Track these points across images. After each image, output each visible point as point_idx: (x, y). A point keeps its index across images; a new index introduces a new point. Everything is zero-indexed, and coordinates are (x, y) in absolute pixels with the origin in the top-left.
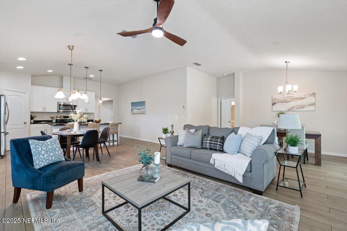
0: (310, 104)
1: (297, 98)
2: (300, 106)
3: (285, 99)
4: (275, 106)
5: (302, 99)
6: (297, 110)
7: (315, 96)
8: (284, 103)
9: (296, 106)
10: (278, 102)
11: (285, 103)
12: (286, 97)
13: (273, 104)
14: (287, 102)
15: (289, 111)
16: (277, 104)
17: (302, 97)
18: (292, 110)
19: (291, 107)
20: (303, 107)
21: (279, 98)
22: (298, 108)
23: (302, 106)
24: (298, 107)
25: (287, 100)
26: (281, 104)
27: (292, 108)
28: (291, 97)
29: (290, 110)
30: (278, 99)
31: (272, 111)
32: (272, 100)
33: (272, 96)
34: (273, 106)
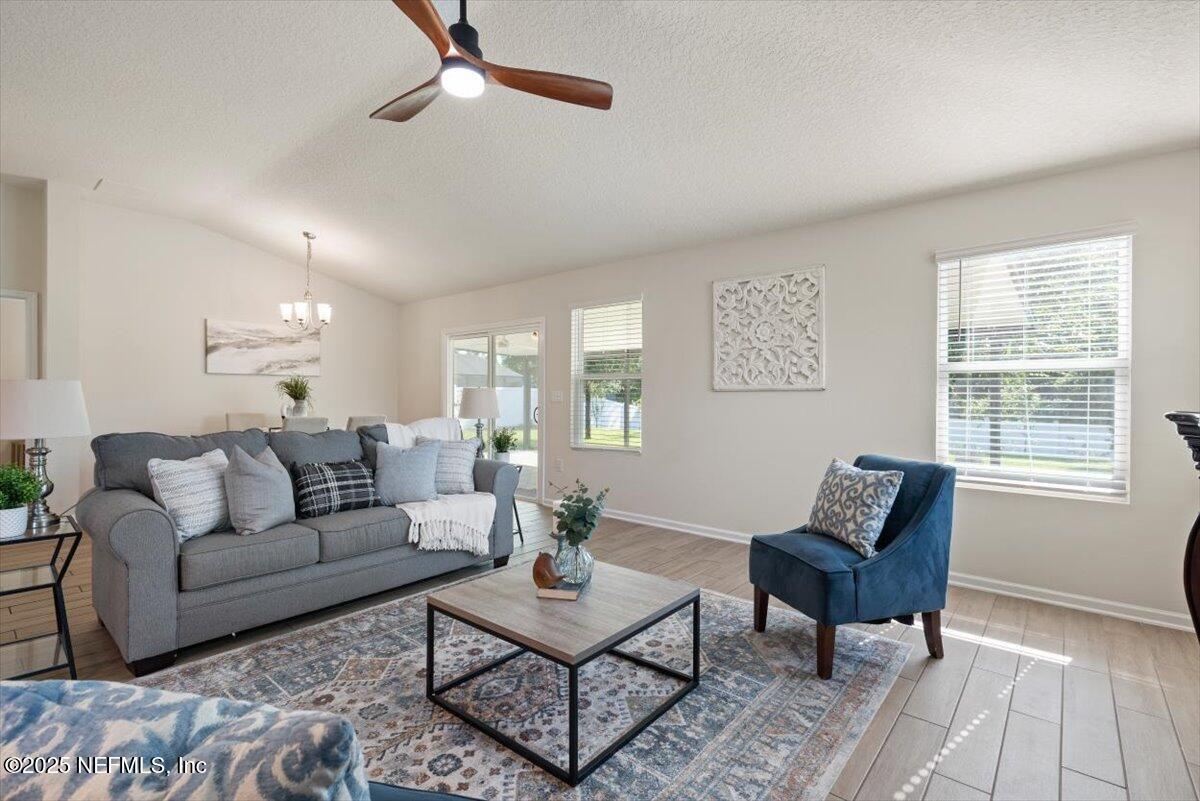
1: (281, 339)
2: (288, 361)
3: (246, 337)
4: (211, 357)
5: (293, 342)
6: (279, 373)
7: (319, 340)
8: (245, 349)
9: (279, 362)
10: (226, 345)
11: (249, 348)
12: (250, 331)
13: (208, 350)
14: (254, 347)
15: (258, 375)
16: (223, 350)
17: (292, 338)
18: (267, 372)
19: (265, 364)
20: (295, 366)
21: (228, 331)
22: (282, 368)
23: (292, 361)
25: (252, 341)
26: (235, 351)
27: (268, 366)
28: (264, 331)
29: (261, 370)
30: (226, 334)
31: (206, 372)
32: (206, 336)
33: (206, 321)
34: (209, 356)
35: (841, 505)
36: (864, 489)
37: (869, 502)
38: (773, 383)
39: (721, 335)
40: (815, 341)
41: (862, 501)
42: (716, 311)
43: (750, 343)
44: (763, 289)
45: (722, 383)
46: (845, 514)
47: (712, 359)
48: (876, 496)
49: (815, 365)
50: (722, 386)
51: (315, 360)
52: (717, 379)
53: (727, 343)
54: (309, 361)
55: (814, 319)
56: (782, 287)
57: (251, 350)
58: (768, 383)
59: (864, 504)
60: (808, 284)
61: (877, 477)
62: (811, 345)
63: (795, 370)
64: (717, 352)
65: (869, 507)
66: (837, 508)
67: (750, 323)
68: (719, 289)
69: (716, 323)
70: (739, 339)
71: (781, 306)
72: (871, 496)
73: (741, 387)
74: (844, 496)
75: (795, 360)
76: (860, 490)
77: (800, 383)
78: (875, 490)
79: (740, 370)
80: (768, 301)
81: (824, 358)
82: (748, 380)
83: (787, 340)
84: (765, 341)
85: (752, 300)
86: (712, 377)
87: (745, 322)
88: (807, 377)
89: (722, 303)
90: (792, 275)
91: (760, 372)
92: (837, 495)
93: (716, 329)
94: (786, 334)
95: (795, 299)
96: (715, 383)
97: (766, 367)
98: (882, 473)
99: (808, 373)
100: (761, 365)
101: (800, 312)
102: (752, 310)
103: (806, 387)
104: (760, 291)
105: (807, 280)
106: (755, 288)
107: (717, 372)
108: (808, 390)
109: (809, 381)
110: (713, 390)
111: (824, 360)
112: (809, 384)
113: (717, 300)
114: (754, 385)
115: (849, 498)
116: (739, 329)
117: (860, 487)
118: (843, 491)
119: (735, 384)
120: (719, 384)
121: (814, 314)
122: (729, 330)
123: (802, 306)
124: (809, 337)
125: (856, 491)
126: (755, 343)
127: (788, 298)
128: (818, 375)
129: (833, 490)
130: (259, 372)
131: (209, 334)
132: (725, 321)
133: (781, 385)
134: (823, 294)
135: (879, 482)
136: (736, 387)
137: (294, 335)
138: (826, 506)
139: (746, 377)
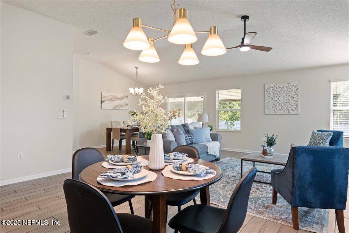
0: (126, 104)
1: (119, 98)
2: (121, 105)
4: (103, 104)
5: (122, 99)
6: (118, 109)
7: (128, 98)
9: (118, 105)
10: (106, 100)
12: (112, 96)
13: (102, 102)
14: (113, 101)
16: (106, 102)
19: (115, 106)
20: (122, 107)
22: (119, 107)
25: (112, 99)
26: (109, 102)
27: (116, 107)
28: (115, 96)
29: (114, 108)
30: (106, 97)
31: (102, 108)
32: (102, 98)
33: (101, 93)
34: (102, 104)
35: (318, 140)
36: (324, 137)
37: (326, 139)
38: (284, 112)
39: (267, 99)
40: (296, 101)
41: (324, 139)
42: (266, 92)
43: (277, 101)
44: (281, 87)
45: (268, 112)
46: (320, 142)
47: (265, 105)
48: (327, 138)
49: (297, 108)
50: (268, 113)
51: (127, 105)
52: (266, 111)
53: (269, 101)
54: (125, 105)
55: (296, 96)
56: (286, 87)
57: (112, 102)
58: (282, 112)
59: (324, 140)
60: (294, 86)
61: (327, 134)
62: (295, 102)
63: (290, 109)
64: (266, 104)
65: (325, 140)
66: (317, 141)
67: (277, 96)
68: (267, 86)
69: (266, 96)
70: (273, 100)
71: (286, 92)
72: (326, 138)
73: (274, 113)
74: (319, 138)
75: (290, 106)
76: (323, 137)
77: (292, 112)
78: (327, 137)
79: (273, 109)
80: (282, 90)
81: (299, 105)
82: (276, 111)
83: (288, 101)
84: (281, 101)
85: (277, 90)
86: (265, 111)
87: (275, 96)
88: (294, 111)
89: (268, 90)
90: (290, 84)
91: (280, 109)
92: (317, 138)
93: (266, 97)
94: (288, 99)
95: (291, 90)
96: (266, 112)
97: (282, 108)
98: (328, 133)
99: (294, 110)
100: (280, 107)
101: (292, 93)
102: (277, 93)
103: (294, 113)
104: (280, 88)
105: (294, 85)
106: (278, 87)
107: (266, 109)
108: (294, 114)
109: (295, 112)
110: (265, 114)
111: (299, 106)
112: (295, 113)
113: (266, 89)
114: (278, 113)
115: (320, 138)
116: (273, 97)
117: (323, 136)
118: (318, 137)
119: (272, 112)
120: (267, 112)
121: (296, 94)
122: (270, 98)
123: (292, 92)
124: (295, 100)
125: (322, 137)
126: (278, 101)
127: (288, 90)
128: (298, 110)
129: (316, 137)
130: (114, 109)
131: (102, 97)
132: (269, 95)
133: (286, 112)
134: (299, 89)
135: (328, 135)
136: (272, 113)
137: (122, 97)
138: (314, 141)
139: (275, 110)
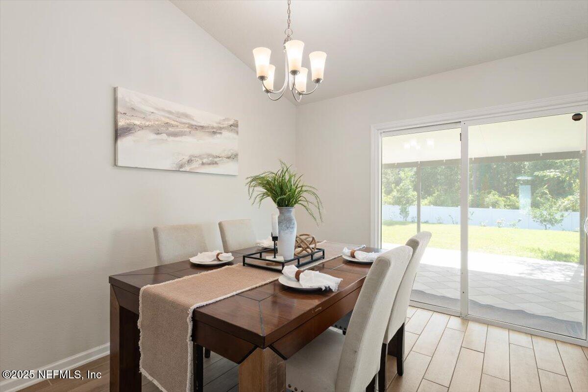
1: (202, 127)
2: (209, 155)
6: (200, 170)
7: (237, 133)
8: (164, 136)
9: (200, 157)
10: (142, 127)
11: (168, 134)
12: (169, 112)
13: (118, 133)
14: (175, 135)
15: (178, 171)
16: (140, 134)
17: (213, 128)
18: (187, 168)
19: (187, 158)
20: (216, 163)
21: (148, 109)
22: (203, 164)
23: (214, 156)
24: (205, 161)
25: (172, 125)
26: (153, 136)
27: (190, 161)
28: (185, 115)
29: (182, 166)
30: (142, 112)
31: (115, 164)
32: (116, 113)
34: (120, 142)
51: (234, 157)
54: (228, 158)
57: (171, 138)
131: (119, 109)
137: (215, 125)
